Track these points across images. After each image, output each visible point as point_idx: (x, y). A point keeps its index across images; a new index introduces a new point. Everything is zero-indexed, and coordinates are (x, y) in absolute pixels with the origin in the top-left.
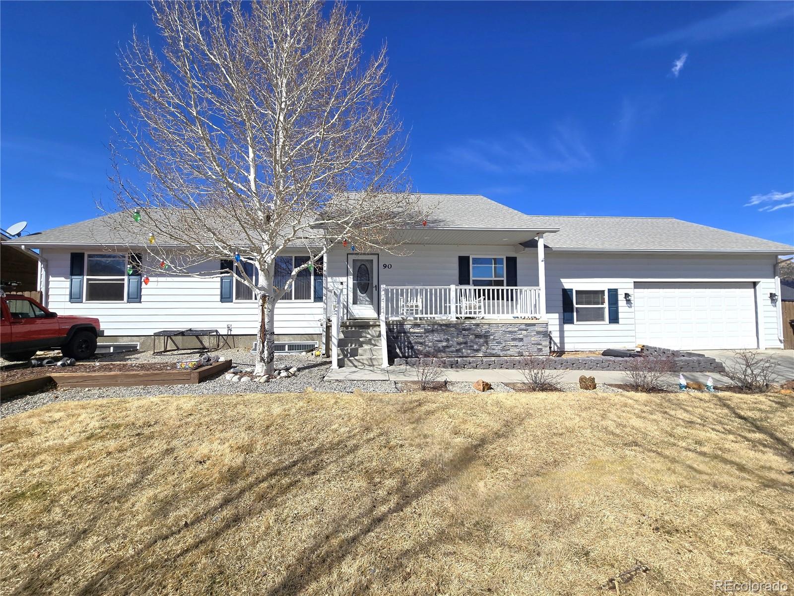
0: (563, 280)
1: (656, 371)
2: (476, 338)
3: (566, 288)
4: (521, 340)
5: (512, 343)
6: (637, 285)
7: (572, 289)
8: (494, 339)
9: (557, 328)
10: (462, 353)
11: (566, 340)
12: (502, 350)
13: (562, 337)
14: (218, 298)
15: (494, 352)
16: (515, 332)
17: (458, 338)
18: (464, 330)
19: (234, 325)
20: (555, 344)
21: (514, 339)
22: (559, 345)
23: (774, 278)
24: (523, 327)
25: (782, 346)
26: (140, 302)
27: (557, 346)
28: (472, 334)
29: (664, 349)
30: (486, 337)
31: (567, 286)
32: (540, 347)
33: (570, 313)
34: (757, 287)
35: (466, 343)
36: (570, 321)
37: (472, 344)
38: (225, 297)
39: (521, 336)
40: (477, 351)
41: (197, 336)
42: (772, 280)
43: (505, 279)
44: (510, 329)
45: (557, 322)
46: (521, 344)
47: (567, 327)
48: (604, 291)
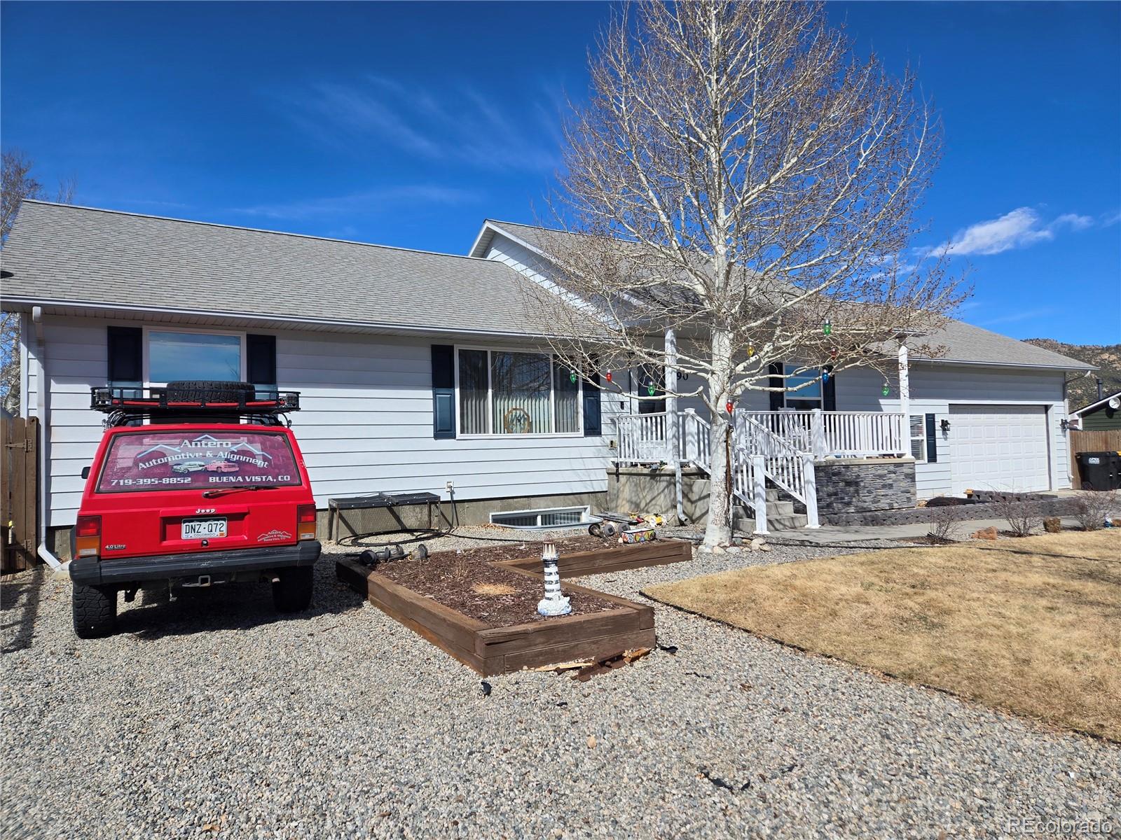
1: (1030, 516)
2: (846, 485)
4: (891, 486)
5: (882, 492)
6: (954, 409)
8: (865, 487)
10: (833, 509)
12: (874, 502)
14: (430, 431)
15: (865, 505)
16: (884, 476)
17: (828, 486)
18: (834, 474)
19: (456, 483)
21: (884, 486)
23: (1063, 400)
24: (892, 468)
25: (1070, 486)
28: (842, 481)
29: (1004, 493)
30: (854, 483)
32: (908, 495)
34: (1049, 412)
35: (836, 494)
37: (843, 495)
38: (444, 430)
39: (890, 482)
40: (848, 504)
41: (390, 508)
42: (1061, 403)
43: (822, 399)
44: (879, 472)
46: (890, 492)
48: (922, 417)
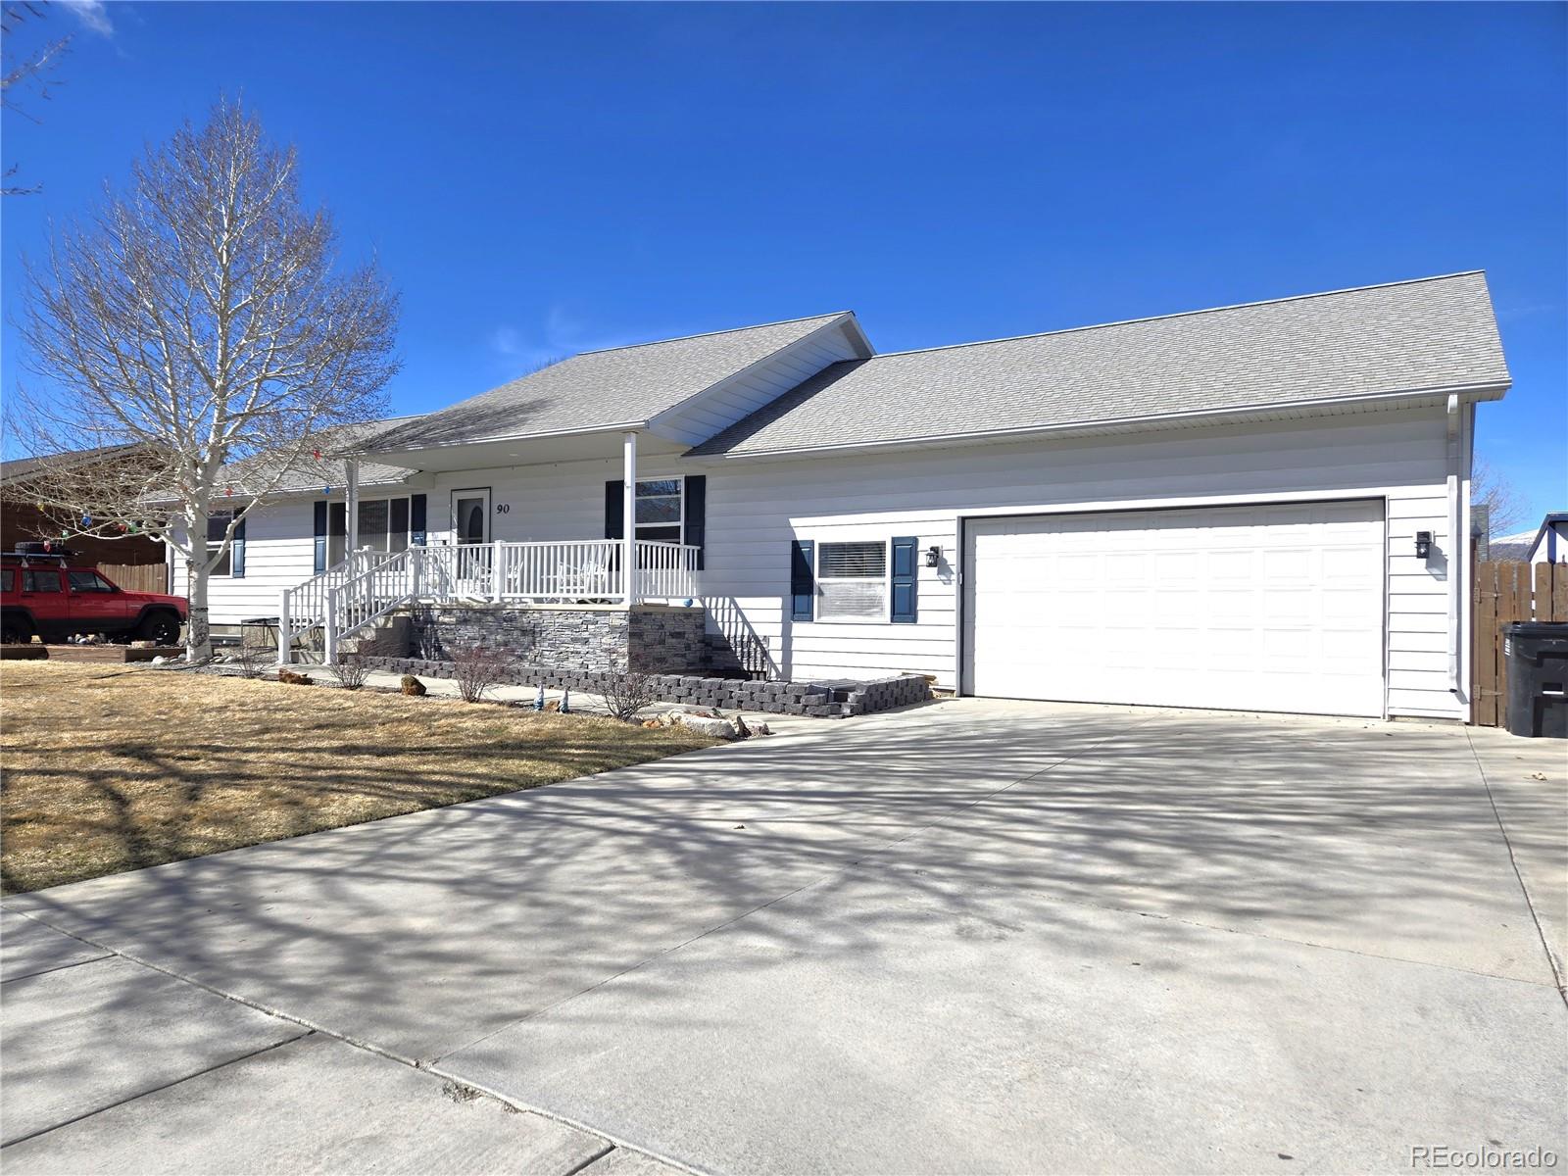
0: (794, 522)
2: (522, 634)
3: (799, 538)
4: (586, 641)
5: (573, 647)
7: (813, 541)
8: (546, 639)
9: (778, 629)
11: (796, 658)
13: (787, 650)
14: (312, 571)
16: (578, 626)
17: (497, 633)
20: (773, 665)
22: (780, 667)
24: (590, 617)
25: (1465, 712)
26: (244, 577)
27: (776, 670)
28: (516, 629)
30: (531, 633)
31: (801, 535)
32: (614, 656)
33: (806, 597)
36: (807, 615)
38: (319, 569)
39: (586, 635)
43: (682, 524)
44: (570, 621)
45: (778, 615)
46: (585, 649)
47: (798, 628)
48: (884, 544)
